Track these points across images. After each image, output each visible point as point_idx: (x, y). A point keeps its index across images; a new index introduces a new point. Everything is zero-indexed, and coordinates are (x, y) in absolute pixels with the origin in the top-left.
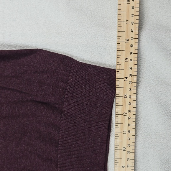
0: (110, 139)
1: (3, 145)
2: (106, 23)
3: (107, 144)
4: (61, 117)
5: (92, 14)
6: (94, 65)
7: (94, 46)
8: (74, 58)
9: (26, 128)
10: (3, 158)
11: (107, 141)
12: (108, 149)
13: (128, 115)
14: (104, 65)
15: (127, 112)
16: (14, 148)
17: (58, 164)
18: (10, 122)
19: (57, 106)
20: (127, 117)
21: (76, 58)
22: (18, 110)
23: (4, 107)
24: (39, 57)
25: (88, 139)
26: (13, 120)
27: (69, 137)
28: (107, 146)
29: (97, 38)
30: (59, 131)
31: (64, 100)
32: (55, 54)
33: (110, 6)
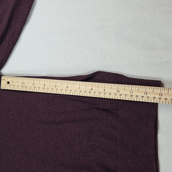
0: (158, 136)
1: (78, 141)
2: (146, 46)
3: (155, 139)
4: (118, 120)
5: (136, 41)
6: (140, 78)
7: (139, 64)
8: (124, 75)
9: (93, 129)
10: (79, 152)
11: (155, 137)
12: (156, 143)
13: (145, 96)
14: (148, 78)
15: (148, 95)
16: (86, 144)
17: (119, 156)
18: (82, 125)
19: (114, 111)
20: (143, 95)
21: (126, 75)
22: (87, 115)
23: (77, 113)
24: (99, 77)
25: (140, 136)
26: (83, 124)
27: (125, 135)
28: (155, 141)
29: (140, 58)
30: (117, 131)
31: (119, 107)
32: (110, 73)
33: (148, 34)
